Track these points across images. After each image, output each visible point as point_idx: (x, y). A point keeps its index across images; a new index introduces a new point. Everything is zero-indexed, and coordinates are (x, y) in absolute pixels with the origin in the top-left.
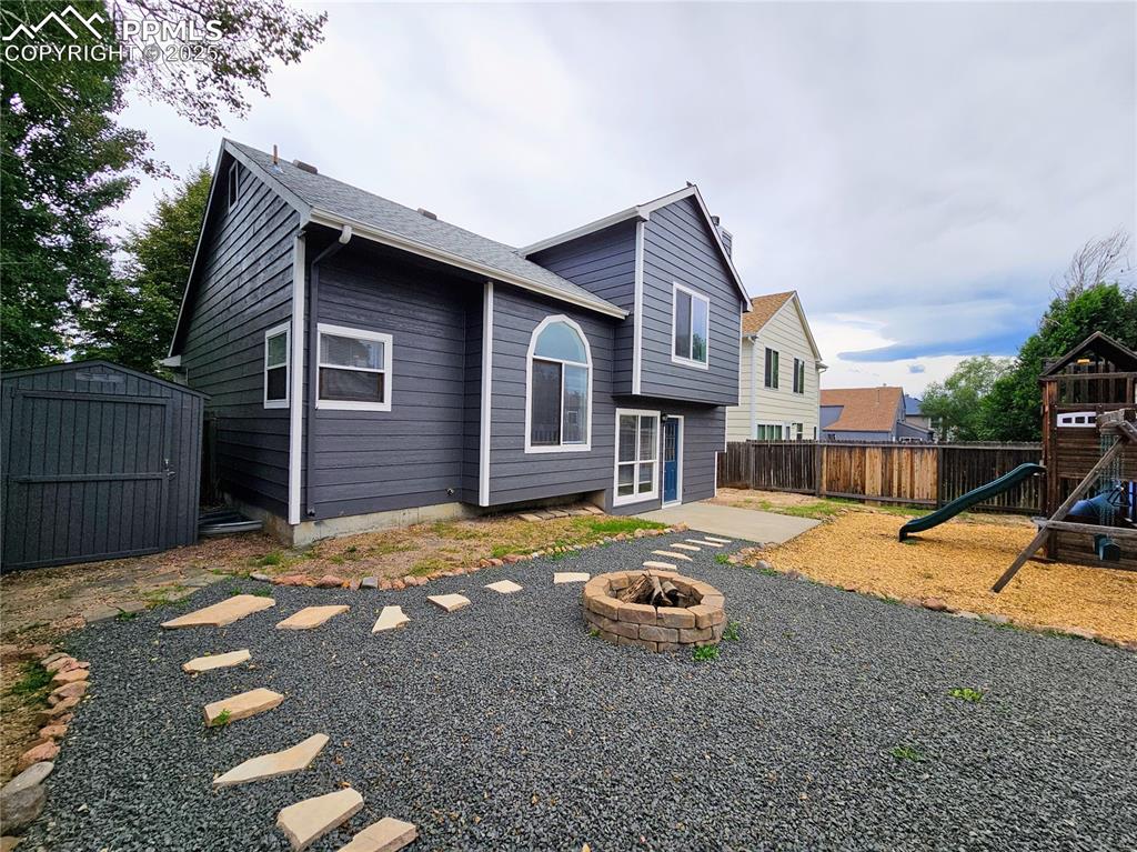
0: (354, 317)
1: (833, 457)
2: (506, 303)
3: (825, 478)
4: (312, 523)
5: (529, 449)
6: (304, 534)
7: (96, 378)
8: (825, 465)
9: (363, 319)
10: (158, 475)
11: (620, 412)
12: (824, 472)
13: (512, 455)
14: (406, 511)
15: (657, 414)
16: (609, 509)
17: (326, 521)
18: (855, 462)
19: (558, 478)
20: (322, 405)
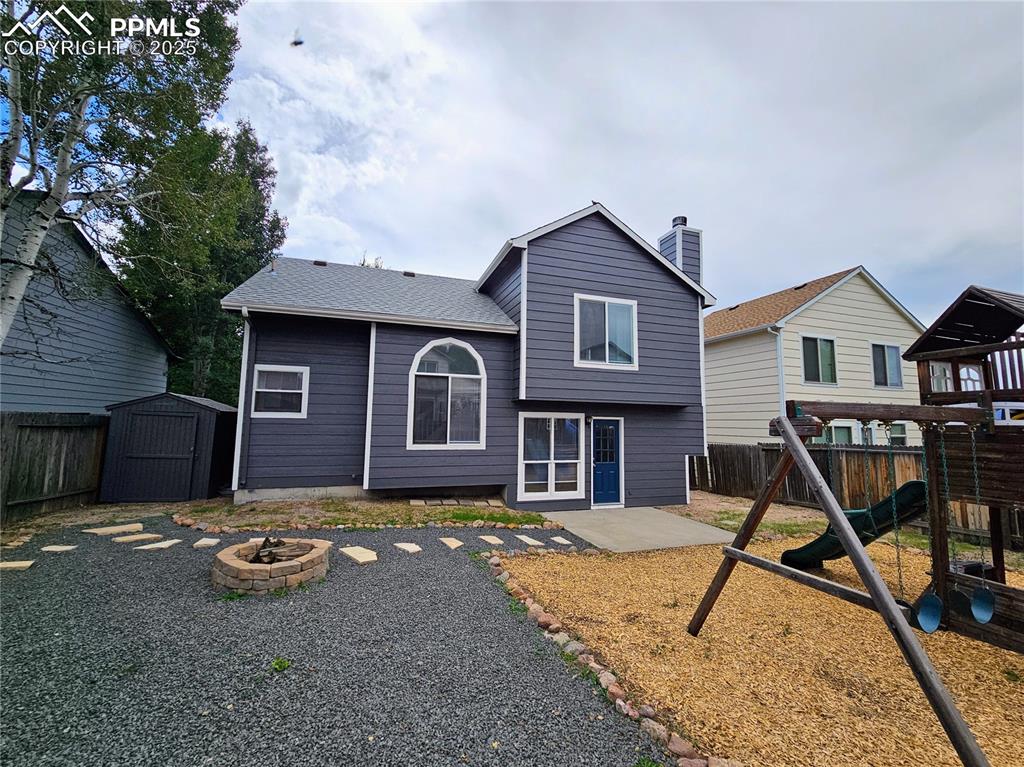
0: (282, 358)
1: (854, 467)
2: (387, 336)
3: (846, 492)
4: (246, 491)
5: (410, 446)
6: (241, 497)
7: (165, 404)
8: (845, 475)
9: (288, 359)
10: (187, 456)
11: (522, 415)
12: (845, 484)
13: (393, 451)
14: (316, 489)
15: (581, 416)
16: (513, 503)
17: (256, 490)
18: (881, 475)
19: (443, 472)
20: (255, 415)
